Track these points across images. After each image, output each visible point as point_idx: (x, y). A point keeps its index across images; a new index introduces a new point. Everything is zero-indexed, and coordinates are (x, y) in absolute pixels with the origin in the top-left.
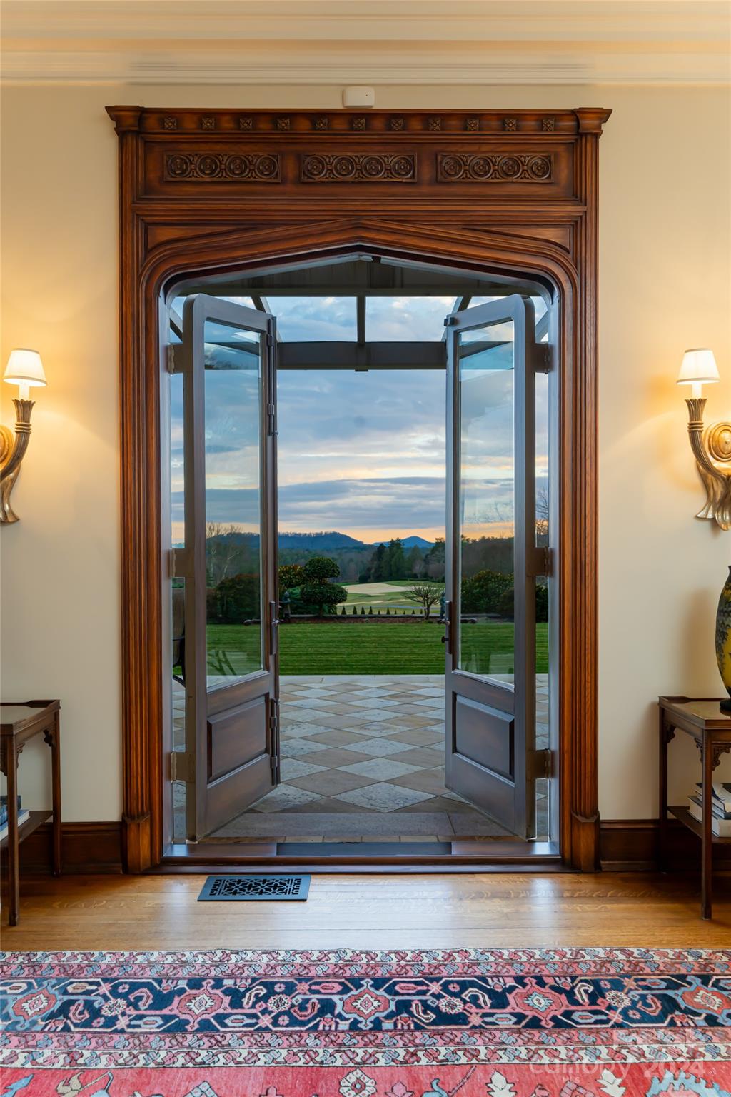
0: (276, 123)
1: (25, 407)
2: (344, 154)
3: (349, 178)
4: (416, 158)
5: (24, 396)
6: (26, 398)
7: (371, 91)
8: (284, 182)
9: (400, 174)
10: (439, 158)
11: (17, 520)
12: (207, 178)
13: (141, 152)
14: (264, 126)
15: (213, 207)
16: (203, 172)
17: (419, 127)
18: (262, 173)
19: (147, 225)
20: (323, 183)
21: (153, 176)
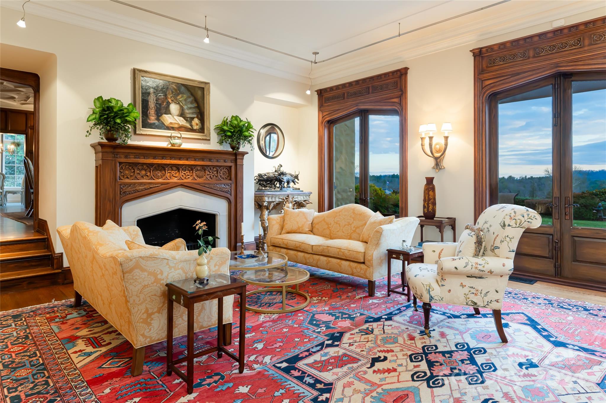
0: (526, 41)
1: (446, 138)
2: (552, 44)
3: (554, 51)
4: (582, 39)
5: (446, 135)
6: (447, 136)
7: (563, 20)
8: (529, 58)
9: (575, 46)
10: (592, 36)
11: (444, 168)
12: (502, 63)
13: (480, 60)
14: (521, 42)
15: (503, 71)
16: (500, 61)
17: (584, 27)
18: (521, 57)
19: (482, 81)
20: (543, 55)
21: (484, 66)
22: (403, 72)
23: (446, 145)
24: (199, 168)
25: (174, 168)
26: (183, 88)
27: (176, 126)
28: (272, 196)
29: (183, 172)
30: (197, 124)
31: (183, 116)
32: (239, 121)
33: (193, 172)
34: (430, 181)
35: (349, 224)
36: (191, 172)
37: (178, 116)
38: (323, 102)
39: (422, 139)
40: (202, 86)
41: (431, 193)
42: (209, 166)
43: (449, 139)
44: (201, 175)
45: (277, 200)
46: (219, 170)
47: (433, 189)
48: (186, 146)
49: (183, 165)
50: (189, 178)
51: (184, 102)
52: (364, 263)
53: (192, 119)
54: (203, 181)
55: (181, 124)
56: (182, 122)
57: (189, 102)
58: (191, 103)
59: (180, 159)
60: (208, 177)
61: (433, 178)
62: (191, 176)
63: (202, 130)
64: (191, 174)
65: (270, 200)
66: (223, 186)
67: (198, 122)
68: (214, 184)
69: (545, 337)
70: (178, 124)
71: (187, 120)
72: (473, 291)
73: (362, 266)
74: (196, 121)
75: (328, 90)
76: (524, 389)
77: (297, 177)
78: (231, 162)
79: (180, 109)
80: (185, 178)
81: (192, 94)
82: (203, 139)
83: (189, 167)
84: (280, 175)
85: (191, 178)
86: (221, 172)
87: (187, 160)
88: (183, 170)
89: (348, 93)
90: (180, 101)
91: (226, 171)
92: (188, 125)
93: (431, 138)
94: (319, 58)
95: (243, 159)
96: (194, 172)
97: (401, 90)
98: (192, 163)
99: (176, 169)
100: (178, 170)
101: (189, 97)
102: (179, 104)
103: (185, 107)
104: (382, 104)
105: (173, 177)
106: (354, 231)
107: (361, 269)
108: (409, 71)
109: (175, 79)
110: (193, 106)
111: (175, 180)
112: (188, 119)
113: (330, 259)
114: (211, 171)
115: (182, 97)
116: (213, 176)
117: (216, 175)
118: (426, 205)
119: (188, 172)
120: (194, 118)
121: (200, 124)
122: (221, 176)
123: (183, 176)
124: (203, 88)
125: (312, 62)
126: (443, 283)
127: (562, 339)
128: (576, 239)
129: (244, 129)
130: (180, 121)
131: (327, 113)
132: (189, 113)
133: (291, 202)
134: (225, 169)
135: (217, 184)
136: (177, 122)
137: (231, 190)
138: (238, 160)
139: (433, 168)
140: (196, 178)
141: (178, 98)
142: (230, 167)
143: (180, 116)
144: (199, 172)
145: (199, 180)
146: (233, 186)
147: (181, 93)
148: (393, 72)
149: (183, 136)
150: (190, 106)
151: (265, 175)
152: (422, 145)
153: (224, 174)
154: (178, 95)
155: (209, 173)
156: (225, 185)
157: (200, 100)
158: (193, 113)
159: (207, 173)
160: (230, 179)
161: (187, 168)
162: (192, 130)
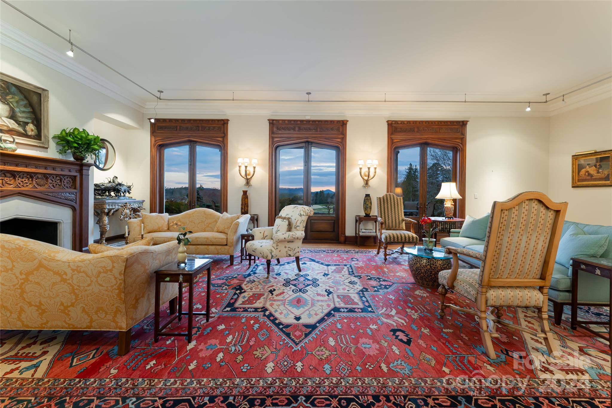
22: (226, 122)
23: (254, 172)
24: (40, 176)
25: (8, 175)
26: (13, 89)
27: (5, 128)
28: (113, 204)
29: (20, 179)
30: (32, 130)
31: (14, 118)
32: (86, 134)
33: (32, 180)
34: (245, 193)
35: (202, 222)
36: (30, 179)
37: (7, 117)
38: (156, 129)
39: (240, 167)
40: (39, 91)
41: (246, 200)
42: (52, 174)
43: (256, 168)
44: (42, 182)
45: (117, 207)
46: (63, 179)
47: (247, 197)
48: (21, 151)
49: (20, 172)
50: (27, 186)
51: (15, 104)
52: (226, 245)
53: (27, 123)
54: (45, 189)
55: (11, 127)
56: (13, 125)
57: (22, 105)
58: (25, 106)
59: (17, 165)
60: (51, 185)
61: (247, 191)
62: (30, 184)
63: (38, 136)
64: (30, 182)
65: (111, 207)
66: (68, 194)
67: (33, 128)
68: (59, 193)
69: (321, 264)
70: (8, 127)
71: (19, 124)
72: (290, 249)
73: (226, 247)
74: (30, 127)
75: (162, 121)
76: (332, 283)
77: (129, 187)
78: (76, 172)
79: (10, 110)
80: (23, 186)
81: (26, 98)
82: (40, 147)
83: (28, 175)
84: (117, 185)
85: (31, 186)
86: (65, 181)
87: (26, 167)
88: (20, 177)
89: (180, 127)
90: (11, 102)
91: (70, 180)
92: (21, 129)
93: (246, 167)
94: (163, 96)
95: (89, 170)
96: (34, 180)
97: (224, 133)
98: (33, 170)
99: (10, 176)
100: (14, 177)
101: (22, 100)
102: (8, 104)
103: (17, 110)
104: (209, 140)
105: (6, 185)
106: (208, 226)
107: (225, 249)
108: (229, 122)
109: (4, 76)
110: (27, 111)
111: (10, 188)
112: (21, 123)
113: (198, 246)
114: (53, 180)
115: (12, 98)
116: (56, 184)
117: (60, 184)
118: (243, 207)
119: (26, 180)
120: (28, 123)
121: (36, 131)
122: (65, 185)
123: (19, 183)
124: (40, 94)
125: (158, 97)
126: (277, 247)
127: (327, 263)
128: (312, 221)
129: (92, 142)
130: (10, 123)
131: (160, 138)
132: (22, 117)
133: (129, 209)
134: (69, 178)
135: (61, 193)
136: (6, 125)
137: (76, 198)
138: (84, 171)
139: (245, 185)
140: (36, 186)
141: (8, 98)
142: (75, 177)
143: (10, 118)
144: (40, 180)
145: (40, 188)
146: (78, 195)
147: (11, 94)
148: (218, 120)
149: (16, 141)
150: (23, 109)
151: (103, 185)
152: (239, 170)
153: (67, 183)
154: (8, 94)
155: (51, 182)
156: (70, 194)
157: (36, 106)
158: (27, 118)
159: (50, 181)
160: (75, 188)
161: (25, 175)
162: (26, 135)
